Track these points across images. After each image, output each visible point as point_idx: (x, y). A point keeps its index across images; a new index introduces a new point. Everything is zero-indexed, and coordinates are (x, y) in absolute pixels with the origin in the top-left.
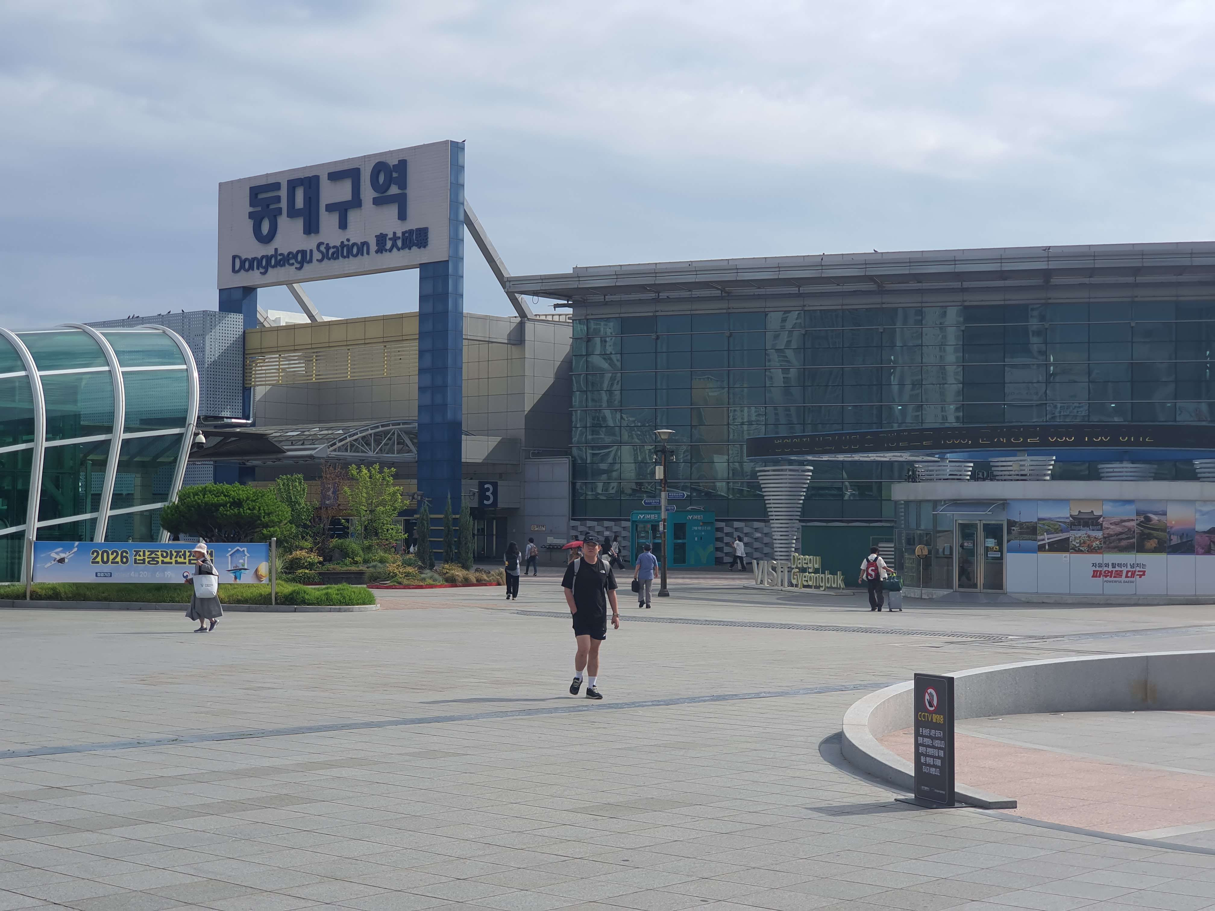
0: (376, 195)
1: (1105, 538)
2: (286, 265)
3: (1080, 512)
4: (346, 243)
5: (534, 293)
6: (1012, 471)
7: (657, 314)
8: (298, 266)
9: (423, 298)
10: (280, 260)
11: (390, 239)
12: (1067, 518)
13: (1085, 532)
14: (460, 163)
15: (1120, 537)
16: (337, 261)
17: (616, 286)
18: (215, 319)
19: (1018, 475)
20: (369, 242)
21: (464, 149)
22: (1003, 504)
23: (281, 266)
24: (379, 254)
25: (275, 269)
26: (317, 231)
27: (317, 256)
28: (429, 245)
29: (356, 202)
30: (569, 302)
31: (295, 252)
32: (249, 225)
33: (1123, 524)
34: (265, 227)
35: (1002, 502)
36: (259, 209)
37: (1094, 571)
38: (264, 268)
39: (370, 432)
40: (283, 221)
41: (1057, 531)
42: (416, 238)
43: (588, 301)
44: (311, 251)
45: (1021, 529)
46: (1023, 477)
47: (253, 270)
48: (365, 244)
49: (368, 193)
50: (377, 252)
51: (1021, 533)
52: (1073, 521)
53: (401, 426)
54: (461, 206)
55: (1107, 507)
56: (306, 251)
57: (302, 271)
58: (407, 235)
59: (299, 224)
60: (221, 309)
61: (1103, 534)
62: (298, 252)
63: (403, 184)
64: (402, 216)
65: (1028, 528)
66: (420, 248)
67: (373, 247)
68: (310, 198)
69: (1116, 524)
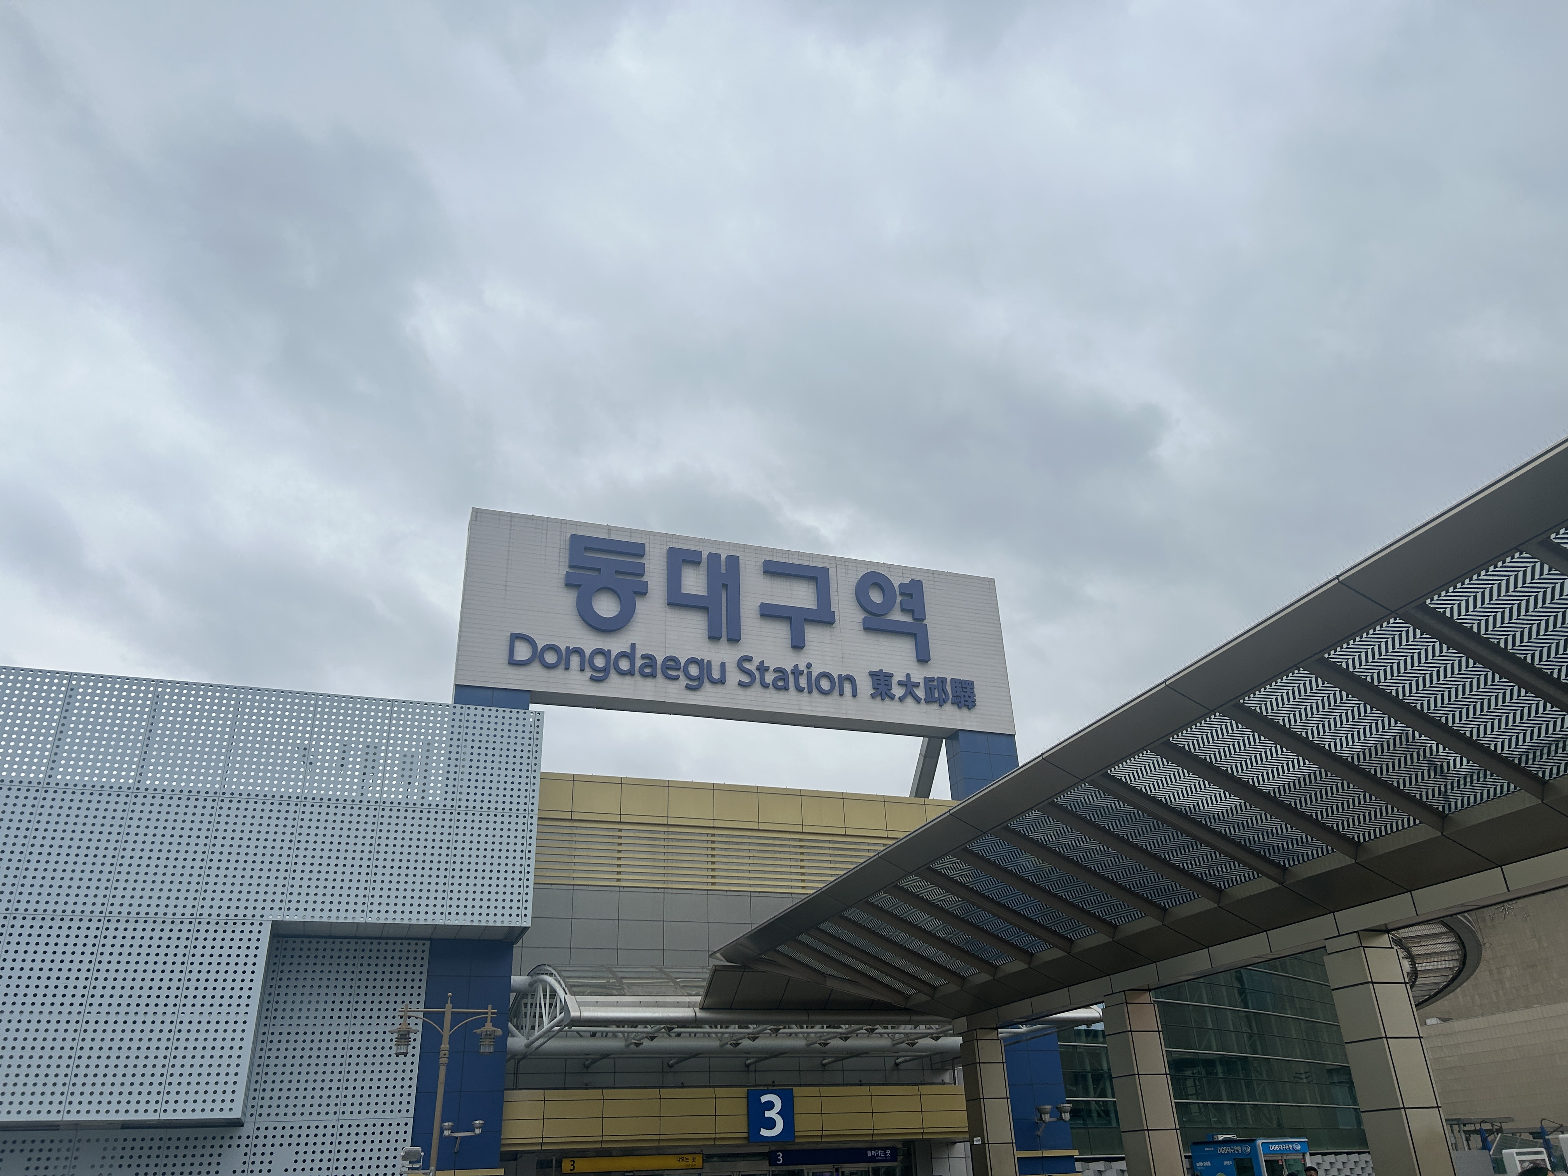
0: (865, 616)
2: (660, 676)
4: (804, 669)
8: (690, 683)
10: (644, 666)
16: (784, 692)
20: (856, 678)
23: (647, 676)
24: (879, 700)
25: (629, 678)
26: (736, 639)
28: (978, 708)
29: (823, 616)
31: (681, 660)
32: (564, 594)
34: (606, 607)
36: (592, 574)
38: (598, 670)
40: (652, 608)
42: (952, 691)
44: (723, 665)
48: (850, 679)
49: (847, 609)
50: (873, 696)
56: (711, 663)
57: (700, 693)
58: (934, 684)
59: (695, 622)
62: (693, 661)
63: (917, 613)
64: (922, 656)
66: (956, 706)
67: (865, 688)
68: (719, 586)
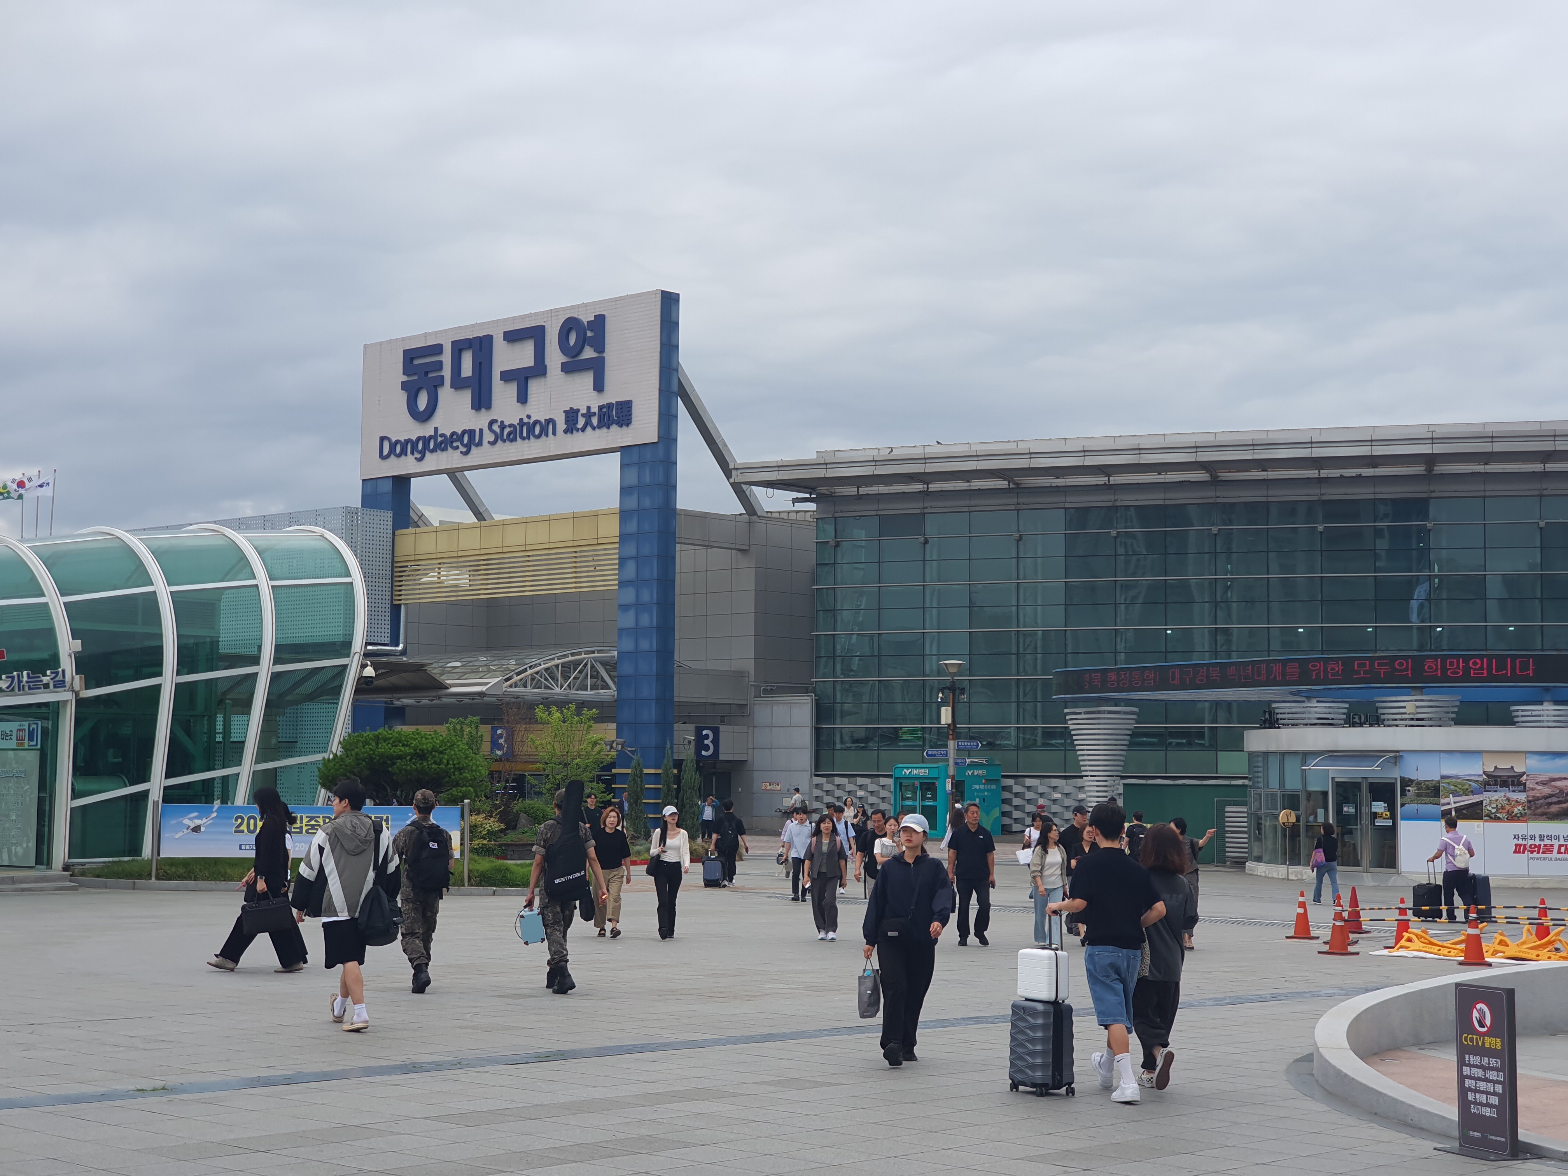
0: (565, 359)
1: (1529, 802)
2: (449, 448)
3: (1496, 767)
4: (526, 420)
5: (768, 484)
6: (1405, 713)
7: (926, 511)
8: (464, 450)
9: (625, 490)
10: (441, 442)
11: (582, 415)
12: (1479, 775)
13: (1503, 794)
14: (674, 319)
15: (1549, 800)
16: (514, 443)
17: (874, 475)
18: (357, 518)
19: (1412, 719)
20: (556, 419)
21: (678, 301)
22: (1395, 757)
23: (443, 450)
24: (569, 435)
25: (434, 454)
26: (489, 407)
27: (488, 437)
28: (633, 423)
29: (539, 369)
30: (813, 496)
31: (460, 433)
32: (402, 398)
33: (1553, 783)
34: (422, 402)
35: (1393, 754)
36: (416, 378)
37: (1516, 845)
38: (420, 452)
39: (557, 662)
40: (446, 393)
41: (1466, 793)
42: (617, 413)
43: (836, 494)
44: (481, 430)
45: (1418, 790)
46: (1418, 722)
47: (406, 455)
48: (550, 421)
49: (554, 357)
50: (565, 432)
51: (1418, 795)
52: (1487, 779)
53: (596, 655)
54: (675, 373)
55: (1533, 763)
56: (475, 430)
57: (470, 456)
58: (605, 410)
59: (466, 397)
60: (362, 506)
61: (1528, 796)
62: (464, 432)
63: (600, 347)
64: (599, 386)
65: (1428, 788)
66: (621, 426)
67: (561, 425)
68: (480, 363)
69: (1544, 783)
